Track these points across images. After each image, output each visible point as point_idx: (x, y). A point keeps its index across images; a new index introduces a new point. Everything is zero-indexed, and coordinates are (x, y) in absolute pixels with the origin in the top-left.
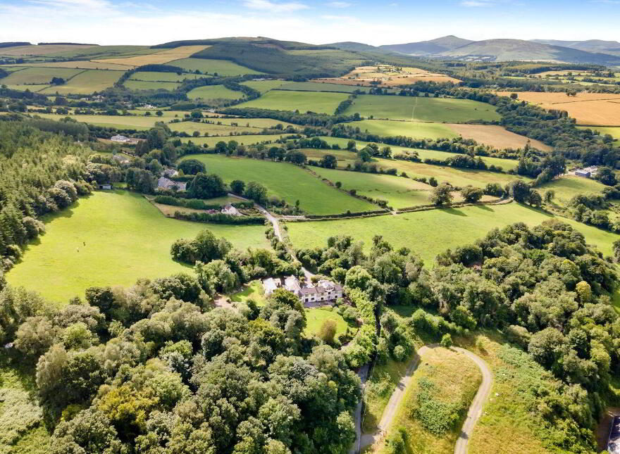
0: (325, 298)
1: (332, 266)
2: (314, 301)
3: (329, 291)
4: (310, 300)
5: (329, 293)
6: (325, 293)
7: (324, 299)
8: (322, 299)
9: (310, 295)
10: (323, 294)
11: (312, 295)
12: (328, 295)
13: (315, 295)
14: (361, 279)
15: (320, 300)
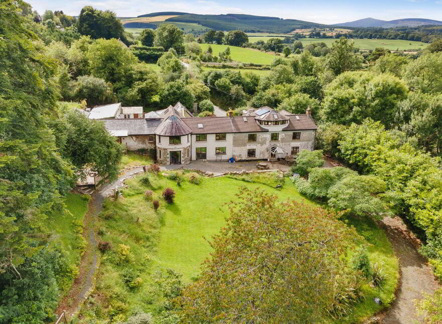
0: (261, 149)
1: (280, 96)
2: (224, 157)
3: (273, 128)
4: (211, 154)
5: (274, 137)
6: (260, 136)
7: (258, 156)
8: (251, 153)
9: (211, 138)
10: (252, 138)
11: (221, 137)
12: (268, 144)
13: (230, 137)
14: (378, 95)
15: (245, 157)
